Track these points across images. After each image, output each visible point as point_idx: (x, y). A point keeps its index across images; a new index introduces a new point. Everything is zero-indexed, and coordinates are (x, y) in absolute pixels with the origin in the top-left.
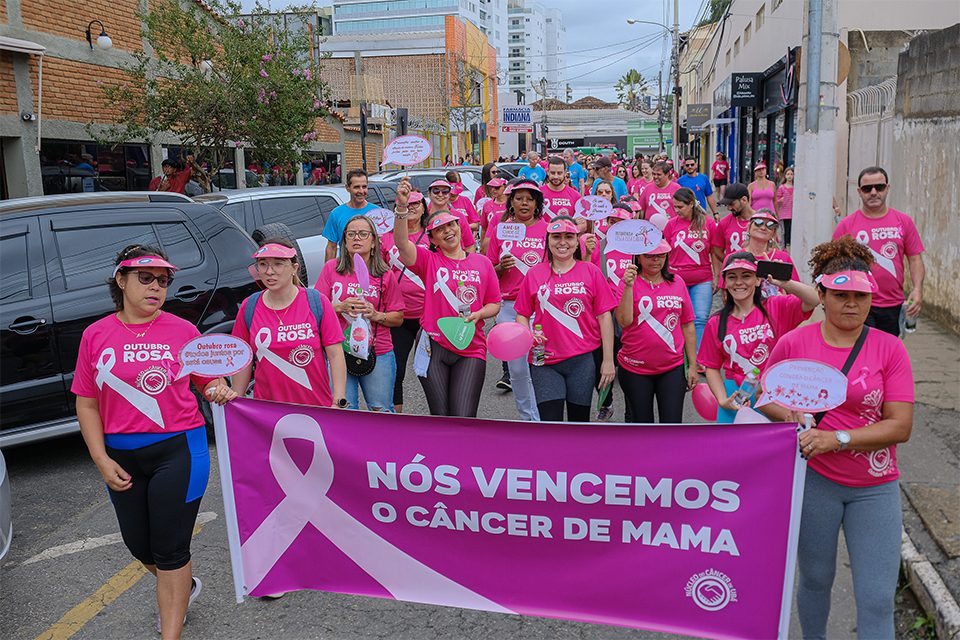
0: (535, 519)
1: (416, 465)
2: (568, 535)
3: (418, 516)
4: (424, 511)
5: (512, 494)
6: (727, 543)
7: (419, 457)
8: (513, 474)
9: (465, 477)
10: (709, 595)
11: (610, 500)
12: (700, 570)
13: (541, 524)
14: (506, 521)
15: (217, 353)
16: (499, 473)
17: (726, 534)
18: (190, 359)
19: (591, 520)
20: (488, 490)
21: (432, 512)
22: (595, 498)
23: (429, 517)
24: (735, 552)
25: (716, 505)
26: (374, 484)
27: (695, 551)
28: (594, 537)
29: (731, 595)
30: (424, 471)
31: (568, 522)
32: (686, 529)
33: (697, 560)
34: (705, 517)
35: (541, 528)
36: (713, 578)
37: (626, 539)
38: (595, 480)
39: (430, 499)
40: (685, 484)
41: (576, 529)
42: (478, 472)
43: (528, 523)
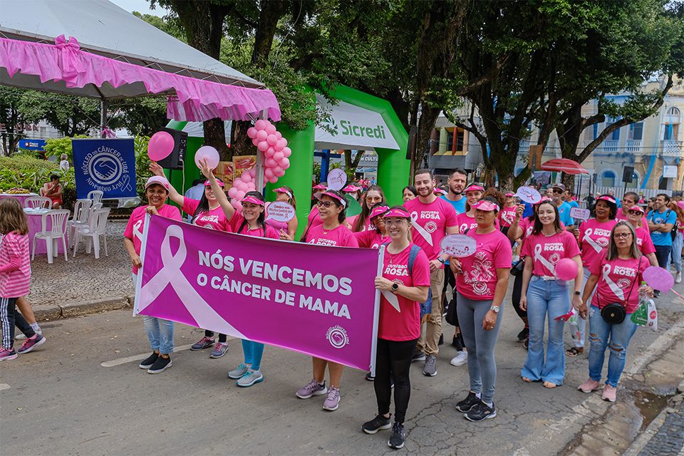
0: (264, 288)
1: (217, 255)
2: (277, 300)
3: (216, 283)
4: (219, 280)
5: (254, 274)
6: (345, 312)
7: (219, 251)
8: (256, 263)
9: (236, 263)
10: (337, 340)
11: (295, 282)
12: (333, 325)
13: (266, 291)
14: (252, 288)
15: (281, 211)
16: (250, 262)
17: (345, 307)
18: (271, 212)
19: (287, 292)
20: (245, 270)
21: (223, 279)
22: (288, 280)
23: (220, 283)
24: (349, 317)
25: (341, 291)
26: (201, 263)
27: (331, 314)
28: (288, 303)
29: (346, 341)
30: (220, 257)
31: (278, 292)
32: (327, 303)
33: (331, 320)
34: (336, 297)
35: (266, 294)
36: (338, 330)
37: (301, 306)
38: (289, 271)
39: (221, 273)
40: (328, 277)
41: (280, 297)
42: (241, 260)
43: (261, 290)
